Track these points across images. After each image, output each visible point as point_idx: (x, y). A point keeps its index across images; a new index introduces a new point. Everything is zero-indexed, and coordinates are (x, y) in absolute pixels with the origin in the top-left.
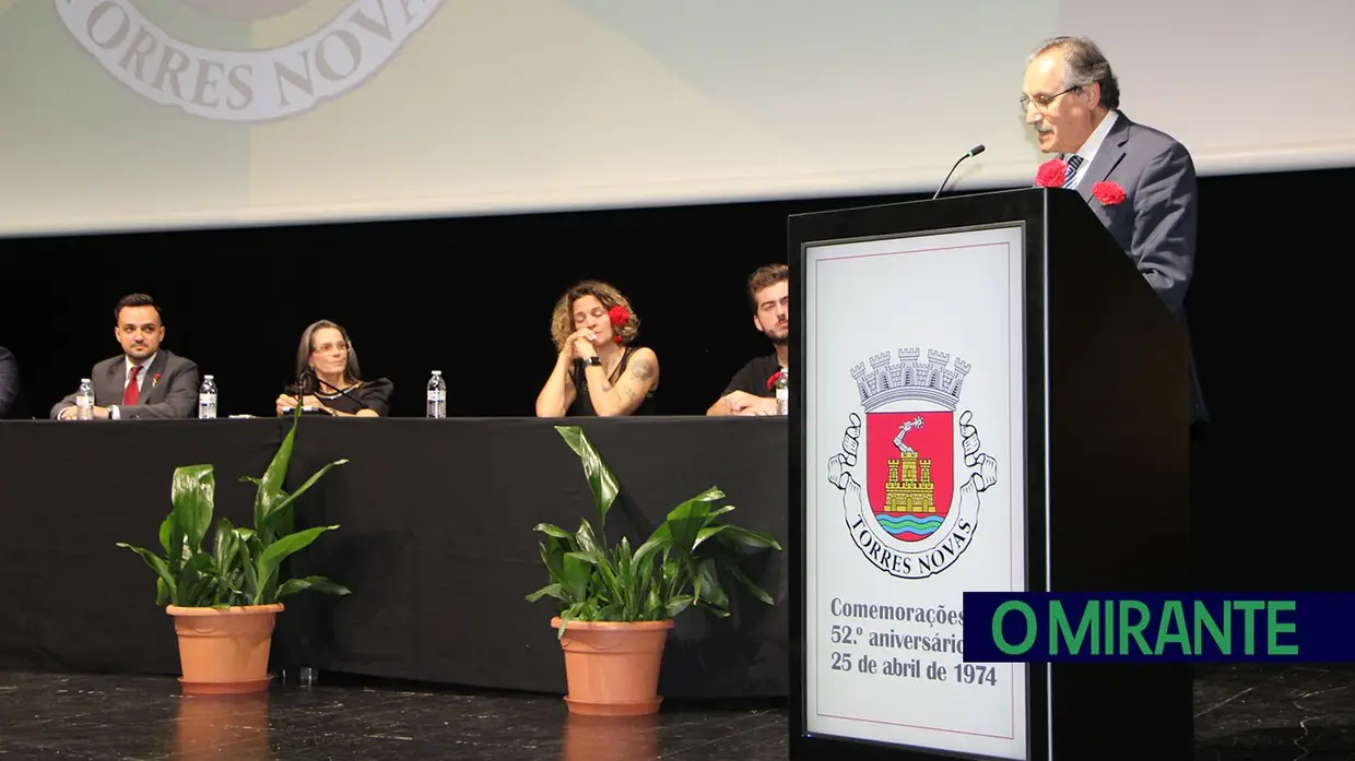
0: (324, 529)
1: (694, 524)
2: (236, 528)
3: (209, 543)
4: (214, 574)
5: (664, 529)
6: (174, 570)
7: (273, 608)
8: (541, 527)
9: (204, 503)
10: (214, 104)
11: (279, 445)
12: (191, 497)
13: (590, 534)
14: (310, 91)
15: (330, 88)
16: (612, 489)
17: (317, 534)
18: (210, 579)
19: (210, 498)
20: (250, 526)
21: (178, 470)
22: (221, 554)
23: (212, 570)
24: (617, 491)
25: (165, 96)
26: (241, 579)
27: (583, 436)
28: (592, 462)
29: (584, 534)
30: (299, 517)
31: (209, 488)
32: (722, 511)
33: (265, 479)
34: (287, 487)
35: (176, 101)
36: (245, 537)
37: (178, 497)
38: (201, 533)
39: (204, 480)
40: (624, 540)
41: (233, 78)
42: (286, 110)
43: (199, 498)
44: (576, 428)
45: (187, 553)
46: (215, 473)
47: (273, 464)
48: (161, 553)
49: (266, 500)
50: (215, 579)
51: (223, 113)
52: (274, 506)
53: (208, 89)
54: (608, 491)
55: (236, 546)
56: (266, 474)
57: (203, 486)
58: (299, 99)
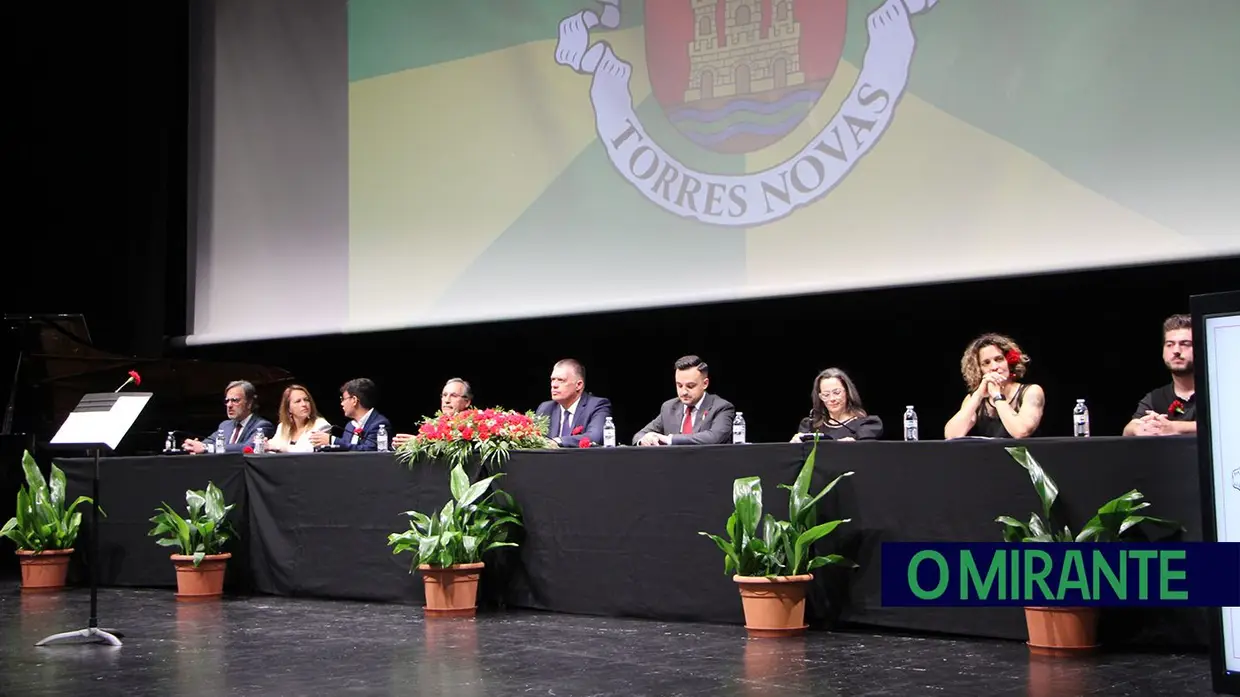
0: (839, 522)
1: (1120, 516)
2: (777, 521)
3: (760, 532)
4: (765, 554)
5: (1096, 520)
6: (738, 550)
7: (805, 577)
8: (1001, 519)
9: (755, 505)
10: (719, 214)
11: (803, 463)
12: (746, 500)
13: (1039, 524)
14: (789, 202)
15: (804, 198)
16: (1053, 491)
17: (834, 527)
18: (762, 557)
19: (759, 500)
20: (787, 520)
21: (736, 481)
22: (769, 539)
23: (763, 550)
24: (1057, 492)
25: (684, 210)
26: (783, 557)
27: (1027, 453)
28: (1036, 471)
29: (1034, 524)
30: (821, 513)
31: (758, 494)
32: (1140, 507)
33: (796, 486)
34: (813, 492)
35: (693, 213)
36: (785, 527)
37: (738, 499)
38: (755, 525)
39: (754, 488)
40: (1066, 528)
41: (733, 196)
42: (771, 216)
43: (752, 501)
44: (1021, 448)
45: (746, 540)
46: (761, 483)
47: (800, 475)
48: (728, 540)
49: (797, 502)
50: (765, 557)
51: (725, 220)
52: (803, 506)
53: (715, 203)
54: (1051, 491)
55: (779, 533)
56: (796, 483)
57: (754, 492)
58: (780, 207)
